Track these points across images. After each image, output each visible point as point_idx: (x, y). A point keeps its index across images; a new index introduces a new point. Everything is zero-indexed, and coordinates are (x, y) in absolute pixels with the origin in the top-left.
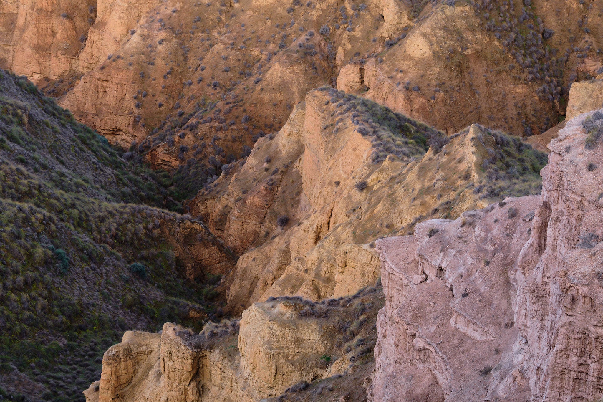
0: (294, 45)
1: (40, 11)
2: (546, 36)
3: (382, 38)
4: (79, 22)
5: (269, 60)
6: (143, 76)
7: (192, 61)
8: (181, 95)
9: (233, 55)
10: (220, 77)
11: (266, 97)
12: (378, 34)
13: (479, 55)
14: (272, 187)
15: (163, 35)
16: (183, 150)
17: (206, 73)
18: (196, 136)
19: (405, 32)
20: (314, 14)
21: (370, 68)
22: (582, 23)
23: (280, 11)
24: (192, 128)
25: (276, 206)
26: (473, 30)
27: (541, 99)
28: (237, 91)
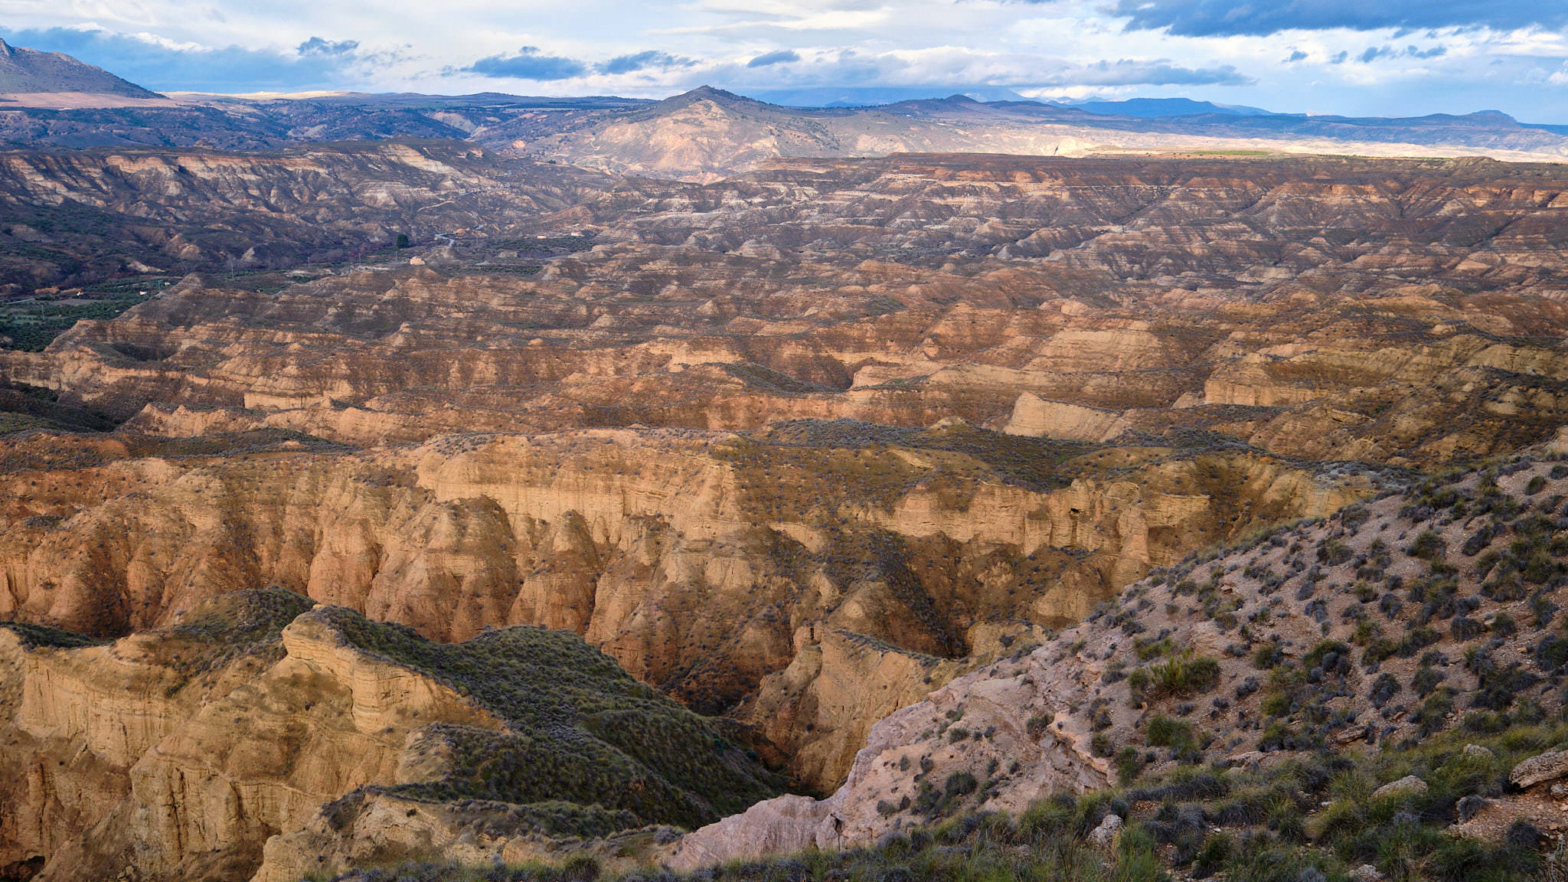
0: (759, 615)
1: (553, 605)
2: (931, 601)
3: (823, 608)
4: (583, 612)
5: (742, 627)
6: (648, 644)
7: (682, 632)
8: (678, 656)
9: (713, 625)
10: (706, 641)
11: (745, 652)
12: (818, 605)
13: (895, 615)
14: (794, 706)
15: (660, 614)
16: (690, 693)
17: (696, 639)
18: (699, 683)
19: (839, 602)
20: (770, 593)
21: (818, 625)
22: (952, 593)
23: (744, 593)
24: (695, 677)
25: (799, 718)
26: (889, 598)
27: (938, 644)
28: (721, 650)
